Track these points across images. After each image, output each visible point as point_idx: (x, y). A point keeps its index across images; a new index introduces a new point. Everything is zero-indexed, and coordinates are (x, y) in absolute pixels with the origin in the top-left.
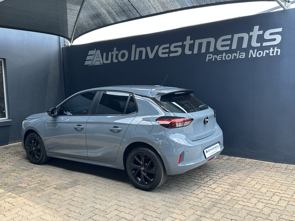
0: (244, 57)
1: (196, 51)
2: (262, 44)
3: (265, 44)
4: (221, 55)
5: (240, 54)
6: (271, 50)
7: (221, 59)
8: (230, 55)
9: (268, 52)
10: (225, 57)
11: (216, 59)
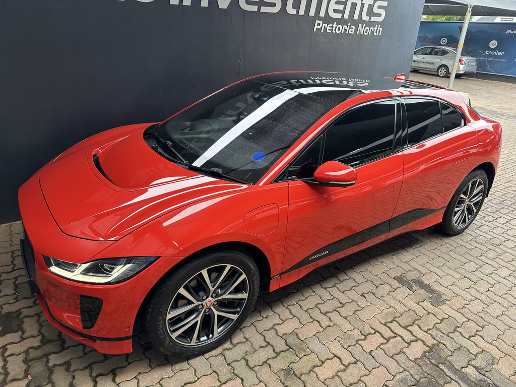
0: (353, 33)
1: (302, 12)
2: (370, 19)
3: (373, 19)
4: (331, 25)
5: (350, 28)
6: (376, 28)
7: (330, 31)
8: (340, 26)
9: (373, 28)
10: (336, 28)
11: (325, 29)
